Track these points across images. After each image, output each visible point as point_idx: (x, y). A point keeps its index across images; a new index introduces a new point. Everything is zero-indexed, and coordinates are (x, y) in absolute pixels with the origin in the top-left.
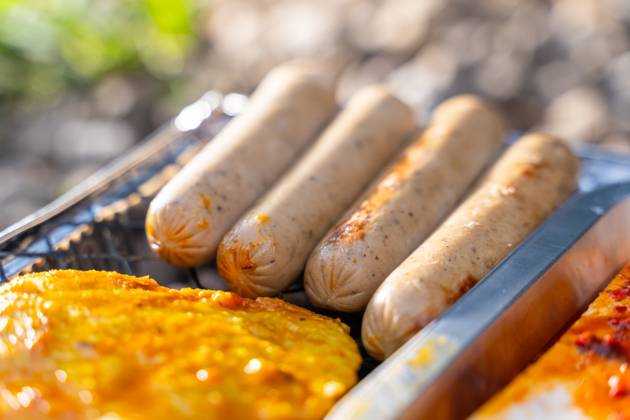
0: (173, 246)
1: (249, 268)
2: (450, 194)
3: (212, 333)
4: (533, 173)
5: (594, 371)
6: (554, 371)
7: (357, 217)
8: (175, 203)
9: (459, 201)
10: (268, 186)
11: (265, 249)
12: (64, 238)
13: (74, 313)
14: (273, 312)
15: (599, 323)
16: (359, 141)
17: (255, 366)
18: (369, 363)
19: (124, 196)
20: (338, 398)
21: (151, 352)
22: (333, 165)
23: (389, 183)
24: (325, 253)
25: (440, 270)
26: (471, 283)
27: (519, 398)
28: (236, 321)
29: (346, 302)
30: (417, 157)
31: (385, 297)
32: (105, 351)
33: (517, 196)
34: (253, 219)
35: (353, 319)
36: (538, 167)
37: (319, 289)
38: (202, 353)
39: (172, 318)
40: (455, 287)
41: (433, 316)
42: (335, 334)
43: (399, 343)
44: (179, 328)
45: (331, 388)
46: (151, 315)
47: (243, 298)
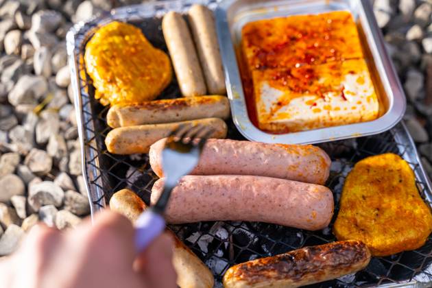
15: (253, 59)
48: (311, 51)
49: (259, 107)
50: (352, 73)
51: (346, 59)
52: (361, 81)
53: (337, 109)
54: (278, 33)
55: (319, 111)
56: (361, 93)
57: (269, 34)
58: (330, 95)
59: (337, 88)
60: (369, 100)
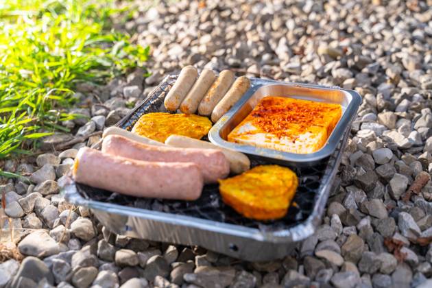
0: (170, 107)
1: (187, 109)
2: (224, 91)
3: (184, 121)
4: (241, 85)
5: (256, 119)
6: (248, 120)
7: (207, 97)
8: (170, 98)
9: (227, 92)
10: (187, 94)
11: (190, 106)
12: (146, 108)
13: (157, 120)
14: (194, 117)
15: (256, 111)
16: (204, 82)
17: (193, 125)
18: (213, 124)
19: (155, 99)
20: (209, 129)
21: (174, 125)
22: (200, 87)
23: (212, 89)
24: (202, 105)
25: (225, 105)
26: (231, 107)
27: (242, 125)
28: (187, 119)
29: (208, 114)
30: (217, 84)
31: (215, 111)
32: (165, 126)
33: (238, 89)
34: (186, 99)
35: (209, 117)
36: (242, 83)
37: (201, 112)
38: (183, 124)
39: (175, 119)
40: (228, 107)
41: (225, 113)
42: (207, 119)
43: (219, 119)
44: (177, 121)
45: (208, 127)
46: (172, 119)
47: (187, 115)
48: (295, 117)
49: (235, 130)
50: (311, 132)
51: (314, 125)
52: (313, 137)
53: (283, 145)
54: (284, 105)
55: (270, 142)
56: (307, 142)
57: (278, 104)
58: (286, 137)
59: (294, 136)
60: (308, 146)
